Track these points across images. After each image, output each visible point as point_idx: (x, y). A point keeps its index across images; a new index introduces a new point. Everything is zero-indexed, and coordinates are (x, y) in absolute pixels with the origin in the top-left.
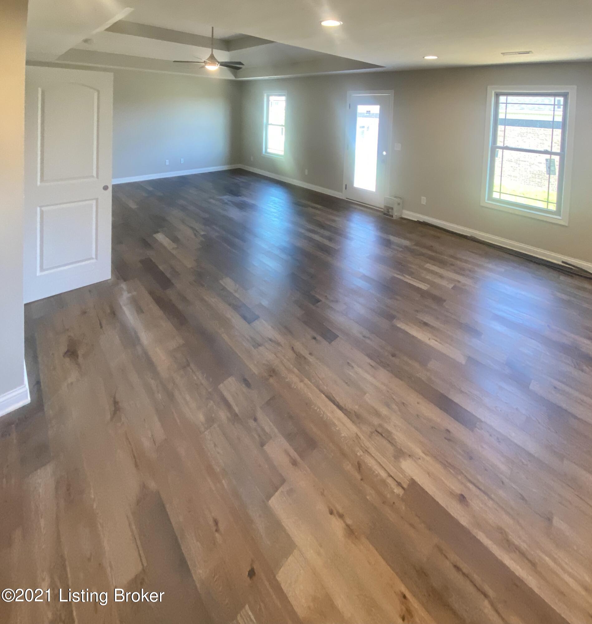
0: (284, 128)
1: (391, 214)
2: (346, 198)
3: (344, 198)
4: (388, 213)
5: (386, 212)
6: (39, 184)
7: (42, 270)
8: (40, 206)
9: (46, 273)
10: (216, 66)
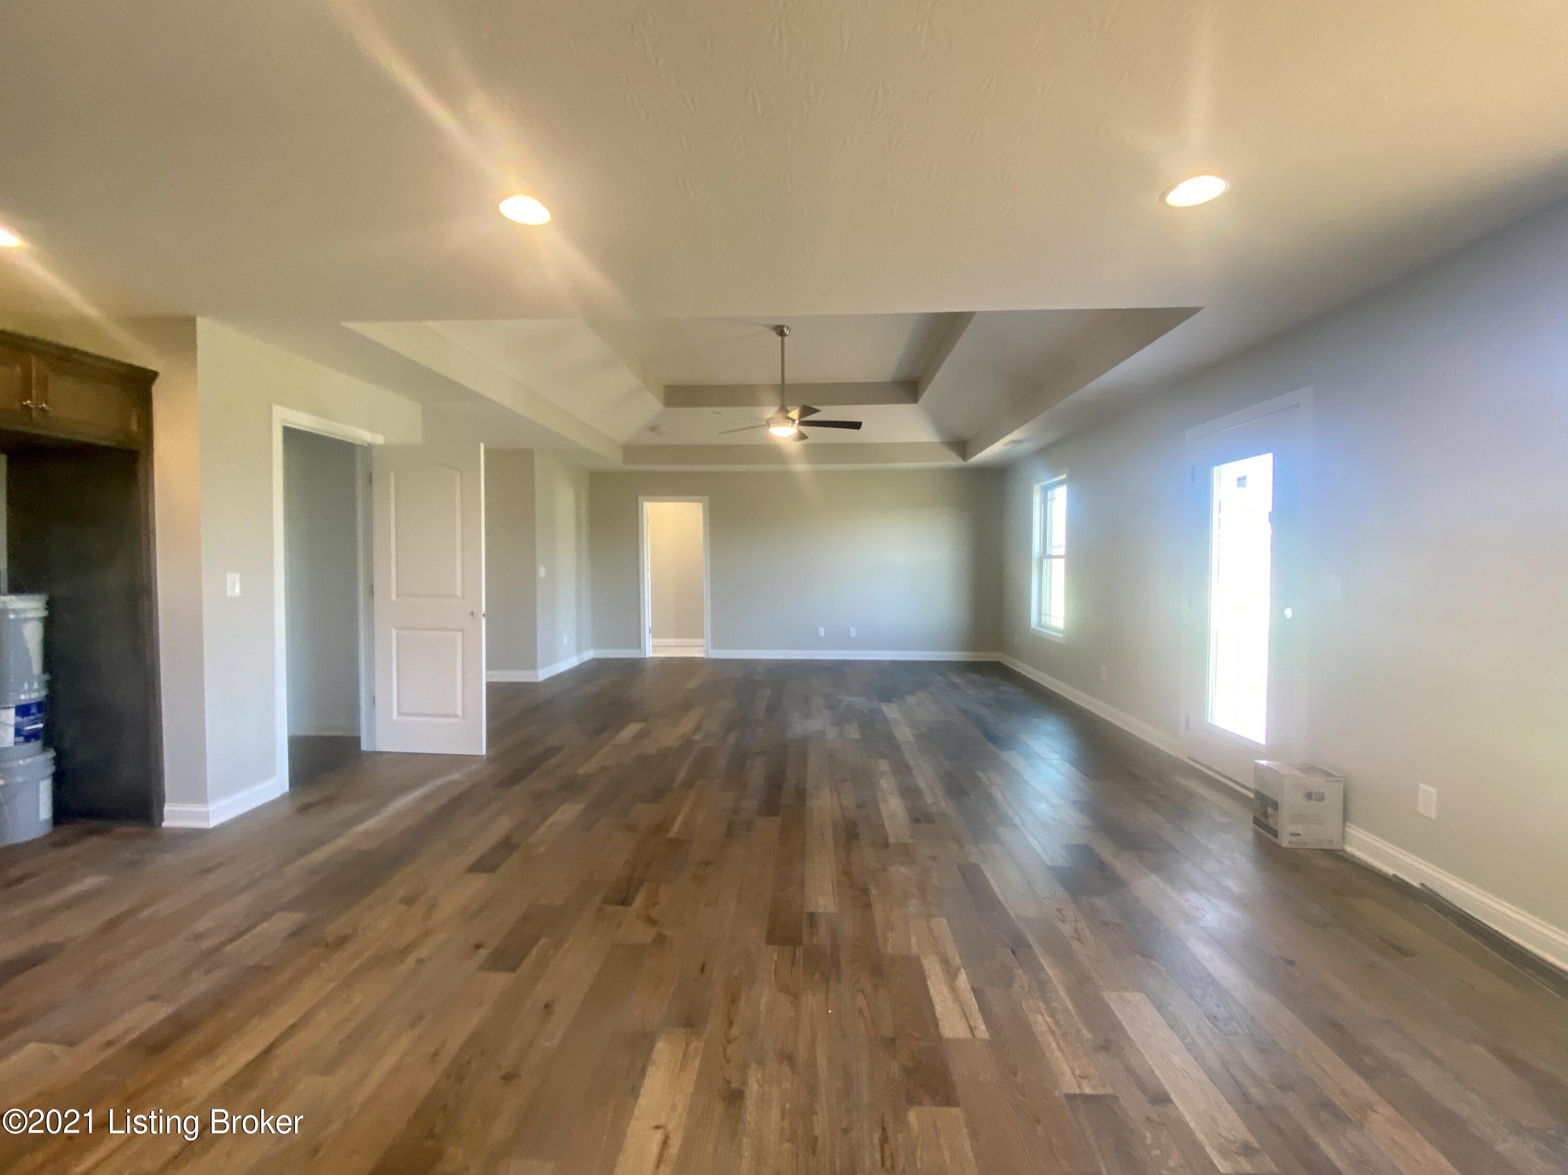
1: (1272, 824)
6: (394, 597)
7: (399, 714)
8: (398, 629)
9: (406, 719)
10: (788, 426)
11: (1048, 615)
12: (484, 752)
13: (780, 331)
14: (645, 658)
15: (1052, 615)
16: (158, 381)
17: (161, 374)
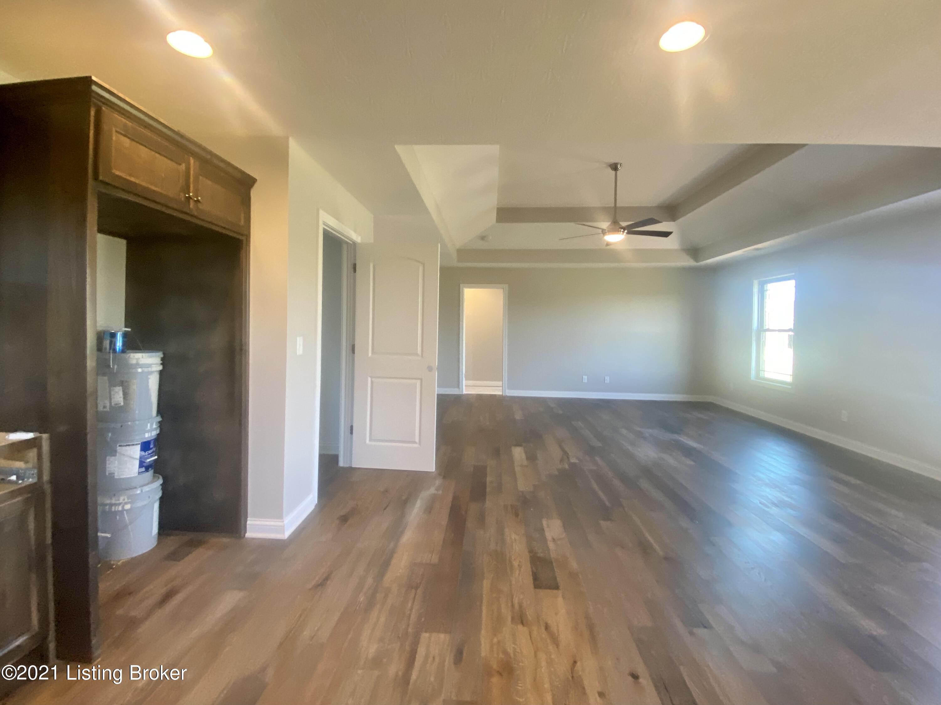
6: (370, 354)
7: (371, 440)
8: (371, 377)
9: (373, 443)
10: (620, 234)
11: (763, 371)
12: (434, 470)
13: (615, 167)
14: (462, 394)
15: (765, 370)
16: (256, 185)
17: (258, 180)
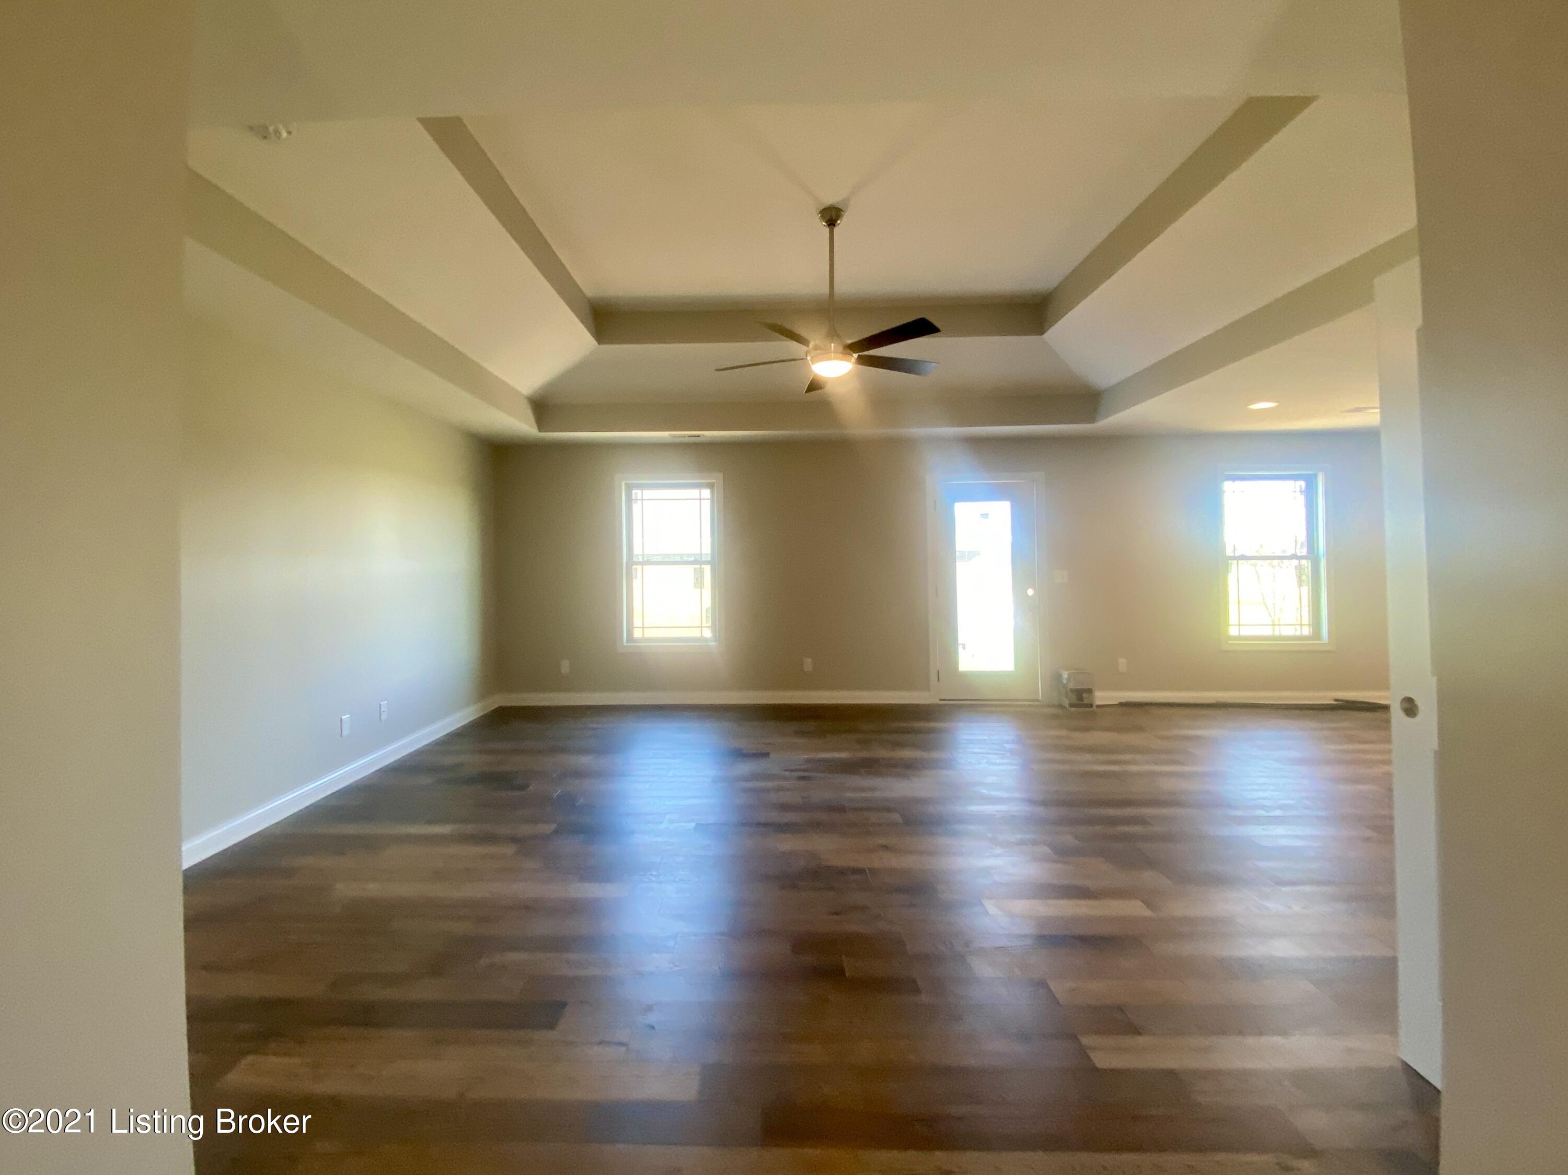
0: (707, 569)
1: (1086, 701)
2: (941, 700)
3: (936, 701)
4: (1080, 702)
5: (1077, 702)
